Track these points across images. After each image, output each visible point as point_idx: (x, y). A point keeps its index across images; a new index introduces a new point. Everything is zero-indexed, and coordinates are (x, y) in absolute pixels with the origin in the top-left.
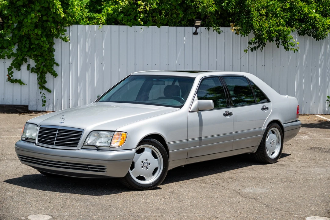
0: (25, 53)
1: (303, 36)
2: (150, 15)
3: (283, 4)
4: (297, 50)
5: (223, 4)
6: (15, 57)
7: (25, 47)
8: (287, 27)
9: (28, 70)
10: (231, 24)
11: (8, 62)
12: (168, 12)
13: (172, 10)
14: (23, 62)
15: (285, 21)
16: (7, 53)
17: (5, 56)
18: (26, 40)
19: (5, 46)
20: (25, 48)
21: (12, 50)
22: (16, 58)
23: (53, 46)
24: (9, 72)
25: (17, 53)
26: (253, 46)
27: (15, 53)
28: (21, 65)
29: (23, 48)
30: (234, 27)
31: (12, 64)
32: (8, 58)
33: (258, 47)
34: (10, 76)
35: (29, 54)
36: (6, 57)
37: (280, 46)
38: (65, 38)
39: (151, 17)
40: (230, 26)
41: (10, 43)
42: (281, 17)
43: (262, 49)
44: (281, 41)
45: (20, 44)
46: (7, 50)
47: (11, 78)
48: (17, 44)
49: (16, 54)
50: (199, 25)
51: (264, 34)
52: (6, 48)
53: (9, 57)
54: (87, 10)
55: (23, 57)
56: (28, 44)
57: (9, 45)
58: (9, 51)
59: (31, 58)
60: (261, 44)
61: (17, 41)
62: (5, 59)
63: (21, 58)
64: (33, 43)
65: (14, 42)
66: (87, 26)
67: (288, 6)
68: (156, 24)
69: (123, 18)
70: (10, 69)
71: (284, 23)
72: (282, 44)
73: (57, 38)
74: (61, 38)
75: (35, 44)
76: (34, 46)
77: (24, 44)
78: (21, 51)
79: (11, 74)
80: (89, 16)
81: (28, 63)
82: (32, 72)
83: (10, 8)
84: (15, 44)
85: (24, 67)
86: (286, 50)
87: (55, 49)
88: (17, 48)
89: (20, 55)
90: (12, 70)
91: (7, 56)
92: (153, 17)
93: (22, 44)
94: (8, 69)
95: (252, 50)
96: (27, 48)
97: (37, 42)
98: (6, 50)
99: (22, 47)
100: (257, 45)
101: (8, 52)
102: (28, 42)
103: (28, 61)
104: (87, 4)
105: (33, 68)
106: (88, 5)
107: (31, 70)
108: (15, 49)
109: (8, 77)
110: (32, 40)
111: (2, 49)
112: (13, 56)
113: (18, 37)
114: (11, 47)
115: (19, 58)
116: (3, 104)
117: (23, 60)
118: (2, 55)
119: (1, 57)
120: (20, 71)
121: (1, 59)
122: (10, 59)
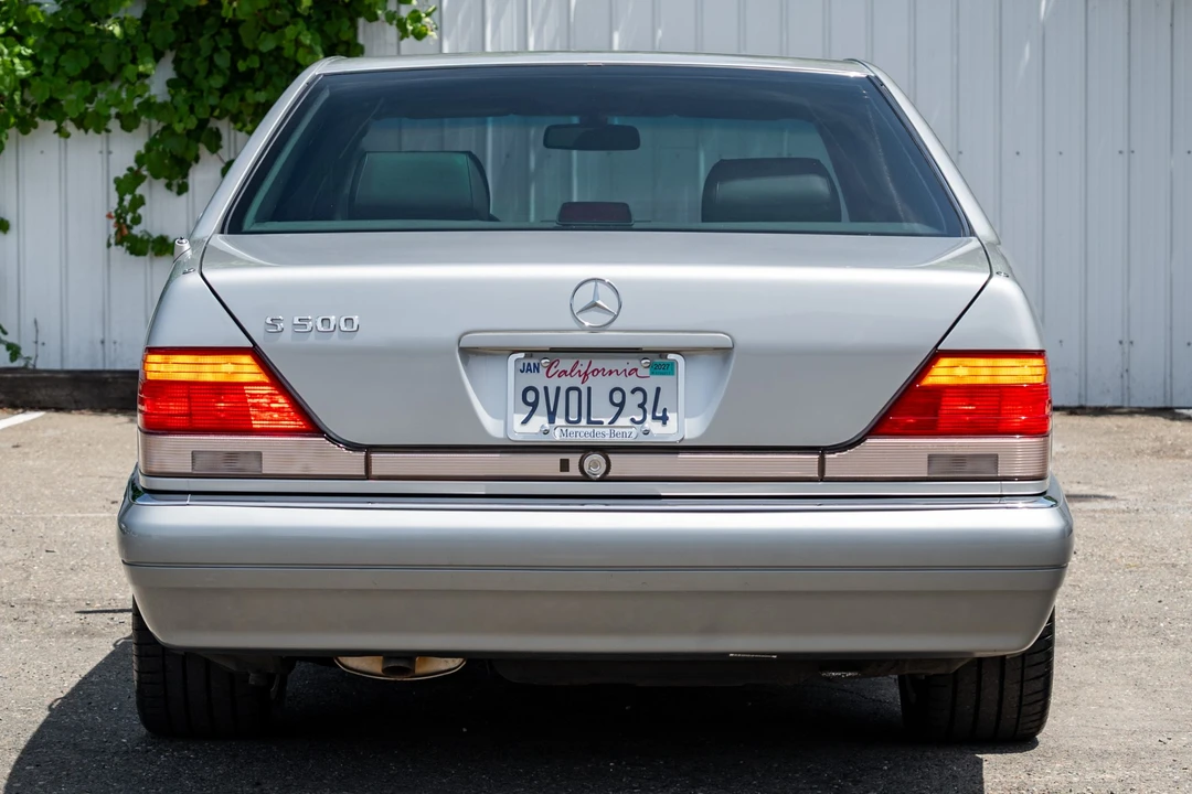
0: (213, 100)
6: (162, 124)
7: (212, 68)
11: (125, 149)
14: (198, 149)
16: (119, 103)
17: (108, 117)
18: (219, 33)
19: (108, 64)
20: (209, 73)
21: (147, 88)
22: (164, 129)
24: (121, 200)
25: (168, 98)
27: (159, 100)
28: (190, 166)
29: (202, 73)
31: (139, 159)
32: (123, 127)
34: (129, 217)
35: (232, 104)
36: (114, 124)
38: (415, 17)
41: (134, 50)
45: (184, 56)
46: (121, 87)
47: (129, 228)
48: (169, 56)
49: (164, 106)
52: (112, 79)
53: (129, 122)
55: (202, 124)
56: (228, 55)
57: (126, 58)
58: (127, 90)
59: (239, 125)
61: (172, 36)
62: (108, 131)
63: (192, 123)
64: (249, 46)
65: (153, 45)
70: (127, 184)
73: (373, 18)
74: (392, 17)
75: (261, 55)
76: (255, 62)
77: (206, 51)
78: (189, 90)
79: (134, 211)
81: (224, 153)
84: (157, 57)
85: (205, 174)
88: (173, 74)
89: (184, 109)
90: (139, 191)
91: (118, 116)
93: (197, 52)
94: (117, 180)
96: (220, 71)
97: (267, 44)
98: (115, 86)
99: (196, 72)
101: (124, 95)
102: (226, 39)
103: (224, 142)
108: (158, 79)
109: (118, 222)
110: (241, 31)
111: (96, 81)
112: (148, 117)
113: (177, 18)
114: (141, 68)
115: (179, 128)
116: (100, 367)
117: (198, 141)
118: (97, 114)
119: (86, 122)
120: (184, 196)
121: (91, 131)
122: (135, 131)
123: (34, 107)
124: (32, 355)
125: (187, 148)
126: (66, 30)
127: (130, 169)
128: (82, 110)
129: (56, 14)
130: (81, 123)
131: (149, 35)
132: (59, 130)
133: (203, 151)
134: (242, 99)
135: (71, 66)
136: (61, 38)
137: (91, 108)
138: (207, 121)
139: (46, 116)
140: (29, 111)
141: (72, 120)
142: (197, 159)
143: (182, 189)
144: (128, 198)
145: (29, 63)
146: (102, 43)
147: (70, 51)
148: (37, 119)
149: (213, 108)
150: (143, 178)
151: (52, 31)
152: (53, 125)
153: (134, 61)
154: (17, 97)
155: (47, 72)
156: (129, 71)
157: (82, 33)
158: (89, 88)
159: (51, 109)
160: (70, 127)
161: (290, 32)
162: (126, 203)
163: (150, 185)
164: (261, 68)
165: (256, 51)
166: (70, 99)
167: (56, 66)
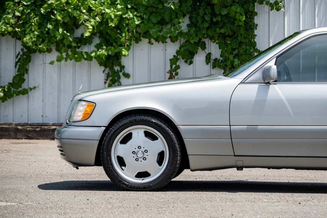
0: (204, 32)
6: (186, 40)
7: (204, 20)
9: (207, 64)
11: (172, 49)
14: (198, 49)
16: (171, 33)
17: (167, 38)
18: (206, 8)
19: (167, 18)
20: (203, 22)
21: (180, 27)
22: (186, 42)
23: (254, 19)
24: (171, 66)
25: (188, 31)
27: (185, 31)
28: (194, 55)
29: (200, 23)
31: (178, 52)
32: (172, 41)
34: (174, 73)
35: (211, 33)
36: (168, 40)
38: (277, 3)
45: (194, 16)
46: (171, 27)
47: (174, 76)
48: (188, 16)
49: (186, 33)
52: (168, 23)
53: (174, 39)
55: (200, 40)
56: (209, 15)
57: (174, 16)
58: (174, 28)
59: (213, 40)
61: (189, 9)
62: (166, 42)
63: (197, 40)
64: (217, 12)
65: (183, 12)
70: (174, 61)
73: (261, 3)
75: (222, 16)
76: (219, 18)
77: (201, 14)
78: (195, 28)
79: (176, 71)
81: (207, 51)
82: (214, 67)
84: (184, 16)
85: (200, 58)
87: (257, 25)
88: (189, 22)
89: (194, 35)
90: (178, 63)
91: (170, 37)
93: (198, 14)
94: (171, 60)
96: (207, 22)
97: (224, 12)
98: (169, 26)
99: (198, 22)
101: (172, 30)
102: (209, 10)
103: (207, 46)
105: (216, 60)
107: (213, 63)
108: (184, 24)
109: (170, 75)
110: (215, 7)
111: (162, 25)
112: (181, 37)
115: (192, 41)
117: (198, 46)
118: (162, 36)
119: (159, 39)
122: (175, 42)
123: (140, 34)
125: (194, 48)
126: (152, 7)
127: (174, 56)
128: (158, 35)
130: (157, 40)
131: (182, 9)
132: (149, 42)
135: (154, 19)
136: (150, 10)
137: (160, 34)
139: (144, 37)
140: (138, 35)
141: (154, 38)
142: (197, 52)
143: (191, 63)
144: (174, 66)
147: (153, 14)
148: (141, 38)
149: (204, 34)
150: (178, 59)
151: (147, 7)
152: (147, 40)
154: (134, 30)
155: (145, 22)
156: (176, 21)
157: (158, 8)
158: (160, 27)
159: (146, 34)
160: (153, 41)
161: (233, 8)
162: (173, 68)
164: (221, 20)
165: (220, 14)
166: (153, 31)
167: (149, 19)
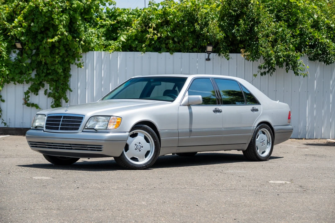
0: (43, 78)
1: (314, 61)
2: (164, 41)
3: (293, 31)
4: (307, 75)
5: (233, 31)
6: (34, 82)
7: (43, 72)
8: (297, 52)
9: (46, 95)
10: (242, 50)
11: (27, 87)
12: (181, 39)
13: (185, 37)
15: (294, 46)
16: (26, 78)
17: (23, 81)
19: (24, 71)
20: (42, 73)
21: (31, 76)
23: (70, 72)
24: (26, 96)
25: (35, 78)
26: (263, 70)
27: (33, 78)
28: (38, 90)
29: (41, 73)
30: (244, 53)
31: (29, 89)
33: (268, 72)
34: (27, 99)
35: (46, 79)
36: (25, 82)
37: (289, 71)
38: (80, 64)
39: (164, 44)
40: (240, 52)
41: (28, 69)
42: (291, 43)
43: (271, 74)
44: (291, 66)
45: (38, 70)
47: (27, 101)
48: (35, 70)
49: (34, 79)
50: (211, 50)
51: (272, 59)
52: (25, 74)
53: (27, 82)
54: (103, 38)
55: (41, 82)
56: (46, 70)
57: (27, 70)
60: (271, 69)
61: (36, 66)
62: (23, 84)
63: (39, 82)
64: (49, 68)
65: (32, 68)
66: (103, 52)
67: (298, 32)
68: (169, 50)
69: (137, 45)
70: (27, 93)
71: (294, 48)
72: (292, 69)
73: (73, 64)
74: (76, 64)
77: (42, 69)
78: (39, 76)
80: (106, 44)
81: (45, 88)
82: (49, 96)
83: (28, 35)
84: (33, 70)
85: (41, 92)
86: (296, 75)
87: (71, 75)
88: (36, 73)
89: (37, 79)
90: (29, 95)
91: (25, 81)
92: (167, 44)
93: (40, 69)
94: (25, 93)
95: (262, 74)
96: (44, 73)
97: (53, 68)
98: (25, 75)
99: (40, 73)
100: (267, 69)
101: (26, 77)
102: (45, 67)
103: (45, 86)
104: (104, 32)
105: (50, 93)
106: (104, 34)
107: (49, 95)
108: (33, 74)
109: (25, 100)
110: (48, 65)
111: (21, 74)
112: (31, 81)
113: (37, 63)
114: (30, 72)
115: (36, 83)
116: (21, 127)
117: (40, 85)
118: (21, 80)
119: (20, 82)
120: (38, 96)
121: (20, 84)
122: (29, 84)
123: (10, 79)
124: (9, 125)
125: (38, 87)
126: (16, 65)
127: (27, 90)
128: (19, 80)
129: (14, 62)
130: (18, 82)
131: (31, 66)
132: (15, 83)
133: (41, 87)
134: (48, 78)
135: (17, 71)
136: (15, 66)
137: (20, 79)
138: (42, 82)
139: (12, 81)
140: (9, 80)
141: (17, 81)
142: (40, 89)
143: (37, 94)
144: (27, 96)
145: (9, 71)
146: (23, 67)
147: (17, 69)
148: (10, 81)
149: (43, 79)
150: (30, 92)
151: (13, 65)
152: (13, 82)
153: (29, 71)
154: (6, 77)
155: (12, 72)
156: (28, 72)
157: (19, 65)
158: (20, 75)
159: (13, 79)
160: (16, 83)
161: (57, 66)
162: (26, 97)
163: (31, 94)
164: (51, 72)
165: (51, 69)
166: (17, 78)
167: (14, 71)
